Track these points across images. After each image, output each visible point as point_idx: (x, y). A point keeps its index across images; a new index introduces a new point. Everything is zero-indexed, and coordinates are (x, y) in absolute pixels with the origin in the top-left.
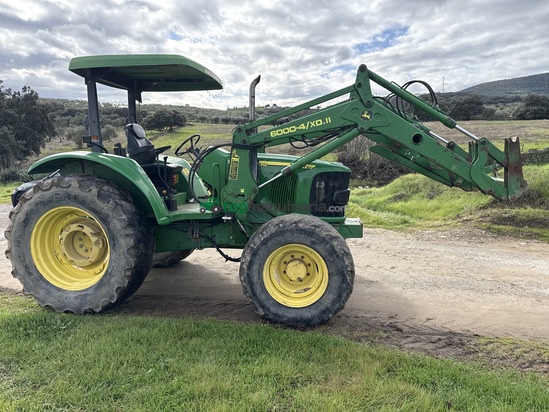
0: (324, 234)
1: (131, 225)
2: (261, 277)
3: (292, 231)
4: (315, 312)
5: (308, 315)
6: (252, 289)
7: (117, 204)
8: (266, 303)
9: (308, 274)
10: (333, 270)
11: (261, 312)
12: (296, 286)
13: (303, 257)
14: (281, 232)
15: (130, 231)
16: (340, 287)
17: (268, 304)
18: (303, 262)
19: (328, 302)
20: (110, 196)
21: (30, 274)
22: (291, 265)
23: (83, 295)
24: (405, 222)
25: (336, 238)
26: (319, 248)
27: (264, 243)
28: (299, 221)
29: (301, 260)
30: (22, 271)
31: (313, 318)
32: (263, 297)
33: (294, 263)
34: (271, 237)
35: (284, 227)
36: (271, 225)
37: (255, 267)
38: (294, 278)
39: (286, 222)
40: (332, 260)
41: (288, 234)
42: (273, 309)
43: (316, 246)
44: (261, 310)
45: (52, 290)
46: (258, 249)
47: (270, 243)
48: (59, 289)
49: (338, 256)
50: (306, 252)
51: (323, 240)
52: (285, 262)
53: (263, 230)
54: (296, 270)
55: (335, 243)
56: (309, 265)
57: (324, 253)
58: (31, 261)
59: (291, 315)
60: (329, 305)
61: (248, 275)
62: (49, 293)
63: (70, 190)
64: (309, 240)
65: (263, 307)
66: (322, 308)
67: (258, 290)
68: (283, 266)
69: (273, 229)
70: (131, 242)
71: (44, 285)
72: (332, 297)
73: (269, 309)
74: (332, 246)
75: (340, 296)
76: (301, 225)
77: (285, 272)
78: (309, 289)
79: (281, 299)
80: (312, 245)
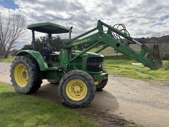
0: (88, 78)
1: (33, 70)
2: (65, 89)
3: (78, 75)
4: (81, 103)
5: (78, 104)
6: (62, 92)
7: (30, 64)
8: (65, 98)
9: (81, 91)
10: (89, 90)
11: (63, 101)
12: (76, 94)
13: (80, 85)
14: (75, 75)
15: (32, 72)
16: (90, 96)
17: (66, 98)
18: (80, 86)
19: (85, 100)
20: (29, 62)
21: (14, 81)
22: (76, 86)
23: (23, 89)
24: (150, 78)
25: (92, 80)
26: (86, 82)
27: (69, 77)
28: (81, 72)
29: (79, 85)
30: (12, 81)
31: (80, 105)
32: (65, 95)
33: (77, 86)
34: (71, 76)
35: (76, 73)
36: (72, 72)
37: (64, 85)
38: (76, 91)
39: (77, 72)
40: (89, 86)
41: (77, 76)
42: (67, 100)
43: (85, 81)
44: (63, 100)
45: (18, 86)
46: (66, 79)
47: (70, 78)
48: (19, 86)
49: (91, 86)
50: (82, 83)
51: (88, 80)
52: (74, 85)
53: (69, 73)
54: (77, 88)
55: (91, 81)
56: (82, 87)
57: (87, 84)
58: (14, 78)
59: (73, 103)
60: (86, 102)
61: (61, 87)
62: (17, 87)
63: (21, 60)
64: (83, 79)
65: (64, 99)
66: (84, 102)
67: (63, 93)
68: (73, 86)
69: (72, 74)
70: (32, 75)
71: (16, 85)
72: (87, 99)
73: (66, 100)
74: (90, 82)
75: (90, 99)
76: (81, 74)
77: (73, 89)
78: (80, 95)
79: (70, 97)
80: (84, 81)
